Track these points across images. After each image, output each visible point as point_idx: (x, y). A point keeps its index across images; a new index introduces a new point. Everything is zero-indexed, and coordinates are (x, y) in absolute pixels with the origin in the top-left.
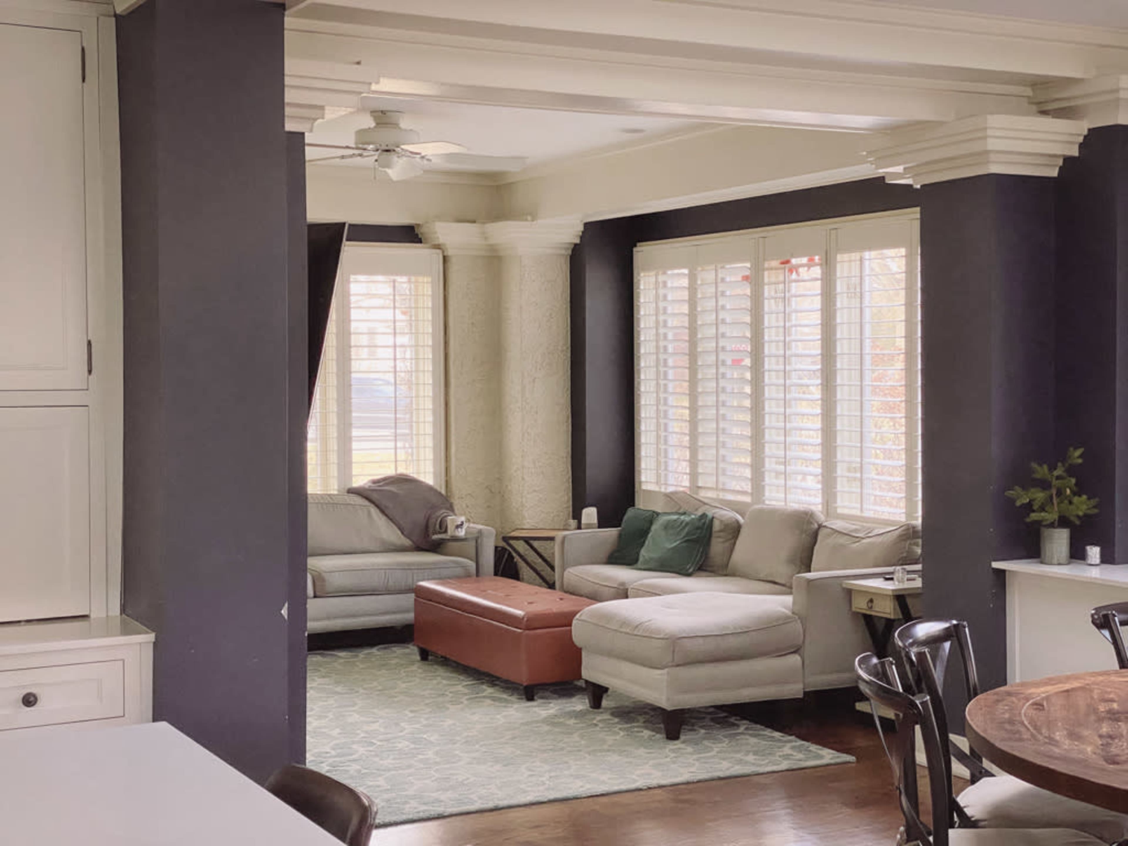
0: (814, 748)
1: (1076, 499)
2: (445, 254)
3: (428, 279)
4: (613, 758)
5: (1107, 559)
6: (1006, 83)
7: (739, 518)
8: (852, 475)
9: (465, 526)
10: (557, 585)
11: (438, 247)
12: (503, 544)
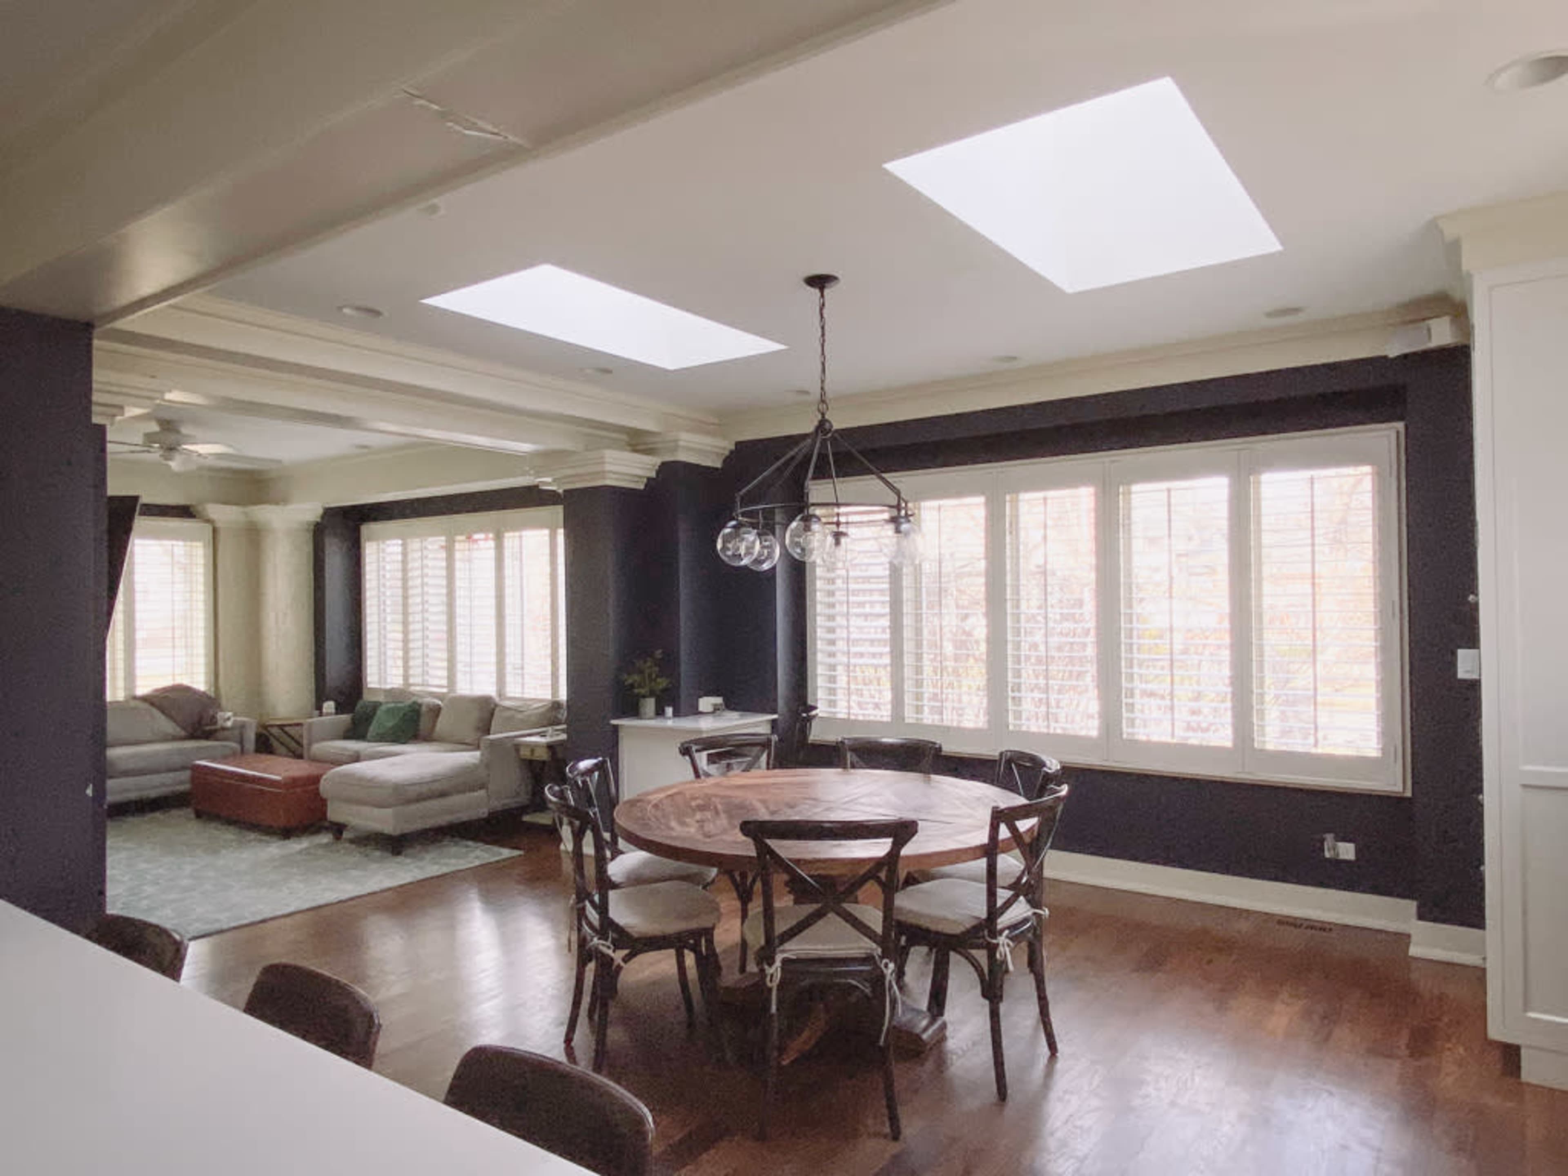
0: (496, 849)
1: (659, 680)
2: (215, 526)
3: (199, 544)
4: (354, 873)
5: (677, 714)
6: (614, 431)
7: (440, 703)
8: (517, 671)
9: (232, 719)
10: (305, 755)
11: (208, 521)
12: (261, 730)
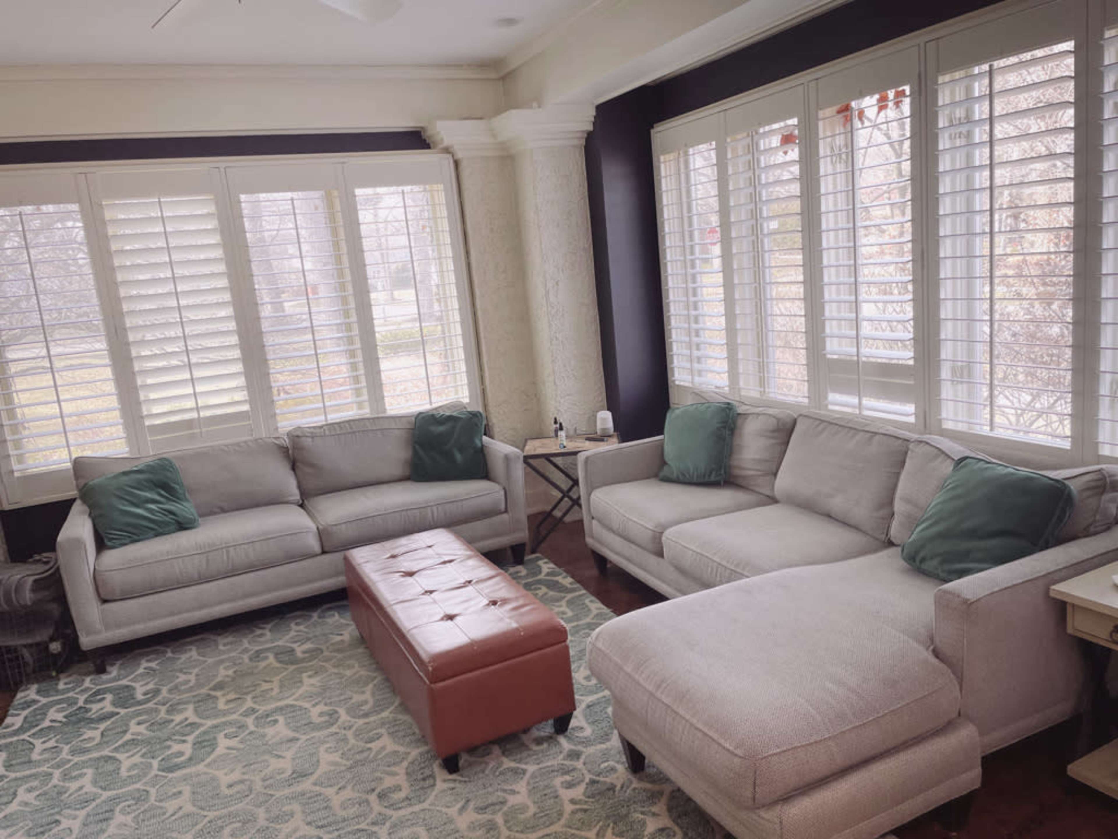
2: (455, 158)
3: (441, 187)
11: (447, 150)
